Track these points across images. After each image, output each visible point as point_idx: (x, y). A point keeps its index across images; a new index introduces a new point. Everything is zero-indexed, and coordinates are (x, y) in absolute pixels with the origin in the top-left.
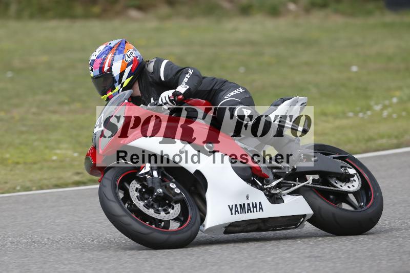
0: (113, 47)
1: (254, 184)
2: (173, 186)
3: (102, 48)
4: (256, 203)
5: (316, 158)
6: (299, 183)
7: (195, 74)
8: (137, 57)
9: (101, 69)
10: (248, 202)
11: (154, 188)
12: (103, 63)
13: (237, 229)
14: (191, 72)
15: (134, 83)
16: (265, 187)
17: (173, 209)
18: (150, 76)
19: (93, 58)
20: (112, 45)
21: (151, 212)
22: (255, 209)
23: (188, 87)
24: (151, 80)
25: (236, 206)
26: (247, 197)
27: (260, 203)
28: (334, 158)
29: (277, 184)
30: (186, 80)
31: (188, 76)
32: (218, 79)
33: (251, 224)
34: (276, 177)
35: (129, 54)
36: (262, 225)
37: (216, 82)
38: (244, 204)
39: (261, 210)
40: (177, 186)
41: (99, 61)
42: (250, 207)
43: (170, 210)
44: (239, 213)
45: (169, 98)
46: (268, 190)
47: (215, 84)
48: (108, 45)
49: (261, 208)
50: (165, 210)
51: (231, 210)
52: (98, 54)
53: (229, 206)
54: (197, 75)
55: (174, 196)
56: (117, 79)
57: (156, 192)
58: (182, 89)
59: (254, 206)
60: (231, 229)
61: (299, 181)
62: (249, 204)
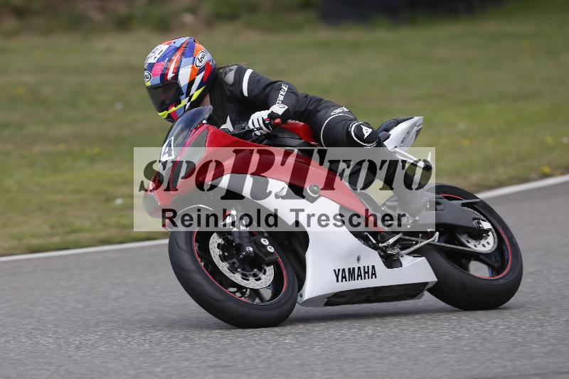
0: (179, 47)
1: (366, 241)
2: (265, 242)
3: (164, 48)
4: (368, 267)
5: (442, 206)
6: (422, 240)
7: (291, 91)
8: (209, 62)
9: (164, 76)
10: (359, 265)
11: (242, 245)
12: (166, 68)
14: (285, 88)
16: (380, 245)
17: (264, 274)
18: (229, 89)
19: (151, 60)
20: (177, 45)
21: (237, 278)
22: (367, 275)
23: (286, 107)
24: (228, 94)
26: (358, 259)
27: (373, 267)
28: (463, 205)
31: (282, 93)
35: (200, 57)
36: (372, 295)
38: (354, 269)
39: (374, 276)
40: (270, 243)
41: (161, 65)
42: (361, 272)
43: (261, 275)
44: (346, 281)
45: (264, 121)
46: (384, 249)
48: (172, 44)
49: (374, 274)
50: (255, 275)
51: (337, 276)
52: (158, 57)
53: (335, 271)
55: (266, 256)
56: (184, 90)
57: (244, 250)
58: (278, 109)
59: (366, 270)
60: (335, 300)
61: (422, 238)
62: (359, 268)
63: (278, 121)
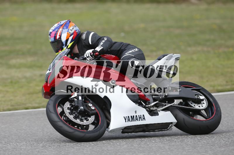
1: (140, 104)
2: (90, 105)
3: (56, 25)
4: (141, 115)
5: (181, 89)
6: (168, 104)
8: (76, 30)
9: (55, 37)
10: (136, 115)
11: (79, 106)
12: (56, 34)
13: (129, 130)
14: (106, 39)
15: (75, 45)
16: (147, 106)
18: (84, 42)
19: (51, 31)
21: (78, 121)
22: (140, 119)
23: (102, 48)
24: (84, 44)
25: (128, 117)
26: (136, 112)
27: (143, 115)
28: (192, 90)
29: (155, 104)
30: (102, 43)
31: (103, 41)
32: (124, 43)
33: (138, 128)
34: (155, 100)
35: (71, 29)
36: (145, 128)
37: (123, 45)
38: (134, 116)
39: (144, 120)
40: (93, 105)
41: (54, 33)
42: (137, 118)
44: (130, 122)
45: (90, 53)
46: (149, 108)
47: (122, 46)
48: (59, 23)
51: (126, 120)
52: (53, 29)
53: (124, 117)
54: (109, 41)
55: (91, 111)
56: (64, 43)
57: (80, 108)
58: (98, 49)
60: (126, 130)
61: (168, 103)
62: (136, 116)
63: (97, 53)
